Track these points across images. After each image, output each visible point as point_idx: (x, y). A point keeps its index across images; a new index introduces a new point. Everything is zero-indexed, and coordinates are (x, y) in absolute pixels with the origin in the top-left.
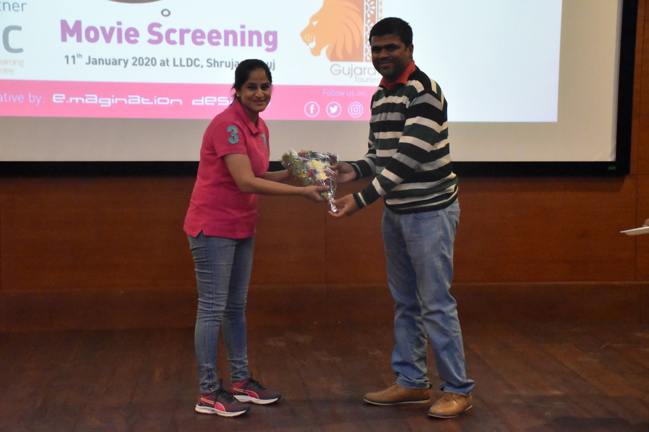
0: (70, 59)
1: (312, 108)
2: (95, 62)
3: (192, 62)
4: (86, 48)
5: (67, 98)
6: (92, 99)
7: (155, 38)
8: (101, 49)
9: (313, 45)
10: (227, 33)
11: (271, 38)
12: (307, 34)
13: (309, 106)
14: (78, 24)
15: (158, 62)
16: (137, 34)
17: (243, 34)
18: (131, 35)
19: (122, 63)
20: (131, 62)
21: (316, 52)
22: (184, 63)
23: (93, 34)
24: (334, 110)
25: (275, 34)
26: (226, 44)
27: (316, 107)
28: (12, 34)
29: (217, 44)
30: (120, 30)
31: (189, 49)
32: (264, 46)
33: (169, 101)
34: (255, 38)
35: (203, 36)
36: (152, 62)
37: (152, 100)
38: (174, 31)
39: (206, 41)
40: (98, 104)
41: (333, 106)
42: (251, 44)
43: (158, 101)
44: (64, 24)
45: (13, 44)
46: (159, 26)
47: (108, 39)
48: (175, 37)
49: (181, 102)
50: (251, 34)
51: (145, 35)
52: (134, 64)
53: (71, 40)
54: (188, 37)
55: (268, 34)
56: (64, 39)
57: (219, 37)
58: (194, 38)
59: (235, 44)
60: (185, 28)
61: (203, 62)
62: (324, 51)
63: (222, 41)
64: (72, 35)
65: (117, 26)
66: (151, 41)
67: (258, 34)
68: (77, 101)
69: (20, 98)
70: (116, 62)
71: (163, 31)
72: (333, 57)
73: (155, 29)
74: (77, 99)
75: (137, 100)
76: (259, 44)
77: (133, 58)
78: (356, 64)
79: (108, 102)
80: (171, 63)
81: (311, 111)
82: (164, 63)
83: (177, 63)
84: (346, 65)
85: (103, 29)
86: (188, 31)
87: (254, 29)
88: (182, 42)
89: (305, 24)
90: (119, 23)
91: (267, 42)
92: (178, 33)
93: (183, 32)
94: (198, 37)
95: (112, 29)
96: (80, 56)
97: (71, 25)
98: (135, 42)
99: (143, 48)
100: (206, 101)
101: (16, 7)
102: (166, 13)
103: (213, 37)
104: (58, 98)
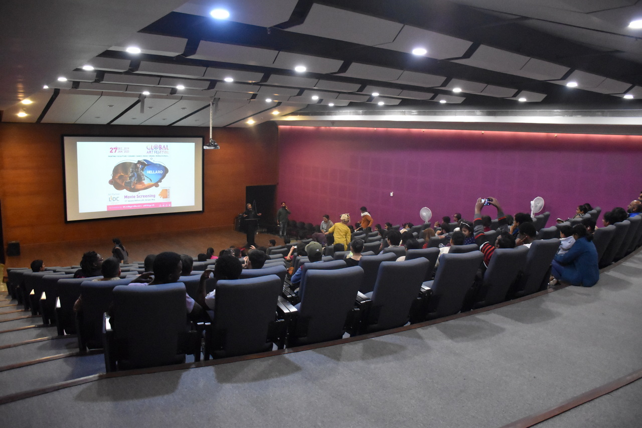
0: (126, 201)
2: (129, 201)
3: (143, 200)
4: (128, 199)
6: (129, 207)
8: (130, 199)
10: (148, 195)
12: (159, 195)
18: (134, 197)
23: (129, 197)
24: (164, 206)
31: (143, 198)
33: (140, 206)
36: (137, 200)
43: (138, 206)
50: (151, 195)
51: (136, 197)
52: (135, 201)
62: (162, 197)
65: (132, 196)
68: (127, 207)
69: (119, 207)
70: (132, 201)
71: (139, 196)
75: (135, 206)
78: (167, 199)
79: (131, 207)
81: (160, 206)
82: (139, 200)
83: (141, 200)
84: (165, 199)
88: (141, 197)
89: (159, 193)
94: (144, 196)
99: (136, 199)
100: (145, 206)
101: (118, 194)
102: (139, 193)
103: (146, 196)
104: (124, 207)
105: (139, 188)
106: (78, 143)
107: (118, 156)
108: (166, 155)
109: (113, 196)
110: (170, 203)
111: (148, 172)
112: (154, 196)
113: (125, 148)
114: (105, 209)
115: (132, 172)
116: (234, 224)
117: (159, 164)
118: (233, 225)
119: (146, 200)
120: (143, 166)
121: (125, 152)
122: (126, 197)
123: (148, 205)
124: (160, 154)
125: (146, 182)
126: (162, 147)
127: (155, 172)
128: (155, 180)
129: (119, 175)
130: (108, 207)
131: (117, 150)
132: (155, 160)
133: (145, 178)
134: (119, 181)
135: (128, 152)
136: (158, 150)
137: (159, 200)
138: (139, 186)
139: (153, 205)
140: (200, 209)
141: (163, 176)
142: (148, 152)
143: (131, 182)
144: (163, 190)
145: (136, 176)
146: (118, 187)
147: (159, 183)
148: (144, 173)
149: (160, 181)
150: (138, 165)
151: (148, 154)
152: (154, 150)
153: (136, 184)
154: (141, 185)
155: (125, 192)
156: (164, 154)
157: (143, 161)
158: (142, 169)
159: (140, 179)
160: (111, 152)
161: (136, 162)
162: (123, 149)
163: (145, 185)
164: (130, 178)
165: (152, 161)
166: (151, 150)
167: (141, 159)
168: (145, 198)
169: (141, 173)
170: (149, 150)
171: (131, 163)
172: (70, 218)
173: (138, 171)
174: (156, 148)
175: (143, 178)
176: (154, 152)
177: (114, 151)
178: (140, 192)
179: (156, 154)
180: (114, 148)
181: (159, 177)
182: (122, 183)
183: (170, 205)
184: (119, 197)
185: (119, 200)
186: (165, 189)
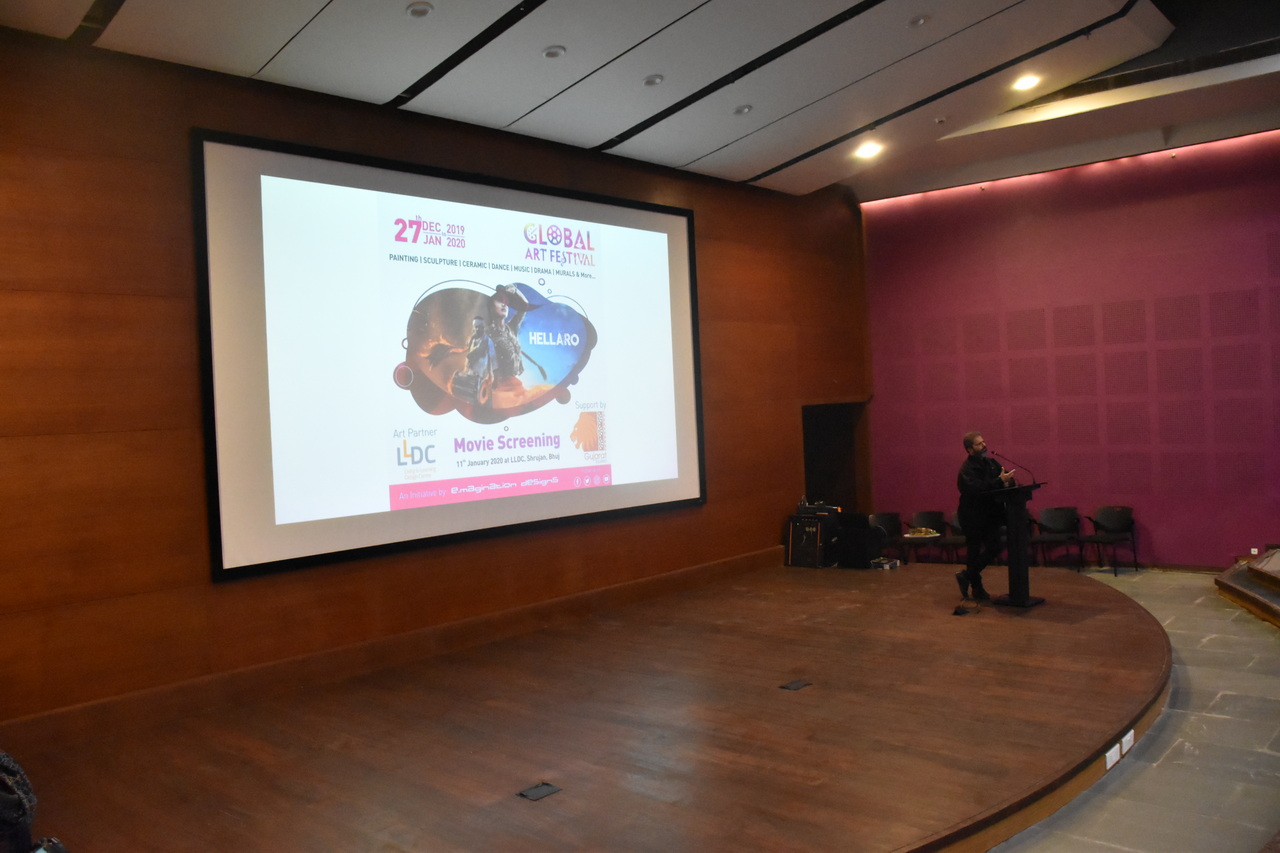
0: (460, 463)
1: (577, 481)
2: (474, 464)
3: (520, 459)
4: (468, 456)
5: (459, 490)
6: (472, 489)
7: (502, 445)
8: (475, 455)
9: (576, 442)
10: (536, 438)
12: (573, 437)
14: (463, 440)
15: (504, 460)
16: (492, 444)
17: (544, 439)
18: (489, 445)
19: (486, 463)
20: (490, 461)
21: (577, 447)
22: (516, 459)
23: (470, 446)
24: (587, 481)
25: (558, 437)
26: (536, 445)
27: (579, 480)
28: (430, 450)
30: (484, 442)
31: (518, 451)
33: (510, 485)
34: (549, 440)
35: (525, 441)
36: (501, 460)
37: (501, 485)
38: (511, 440)
40: (475, 492)
41: (586, 478)
42: (547, 444)
43: (504, 486)
44: (456, 440)
45: (430, 458)
46: (503, 437)
47: (478, 449)
48: (511, 443)
50: (548, 438)
51: (497, 444)
52: (492, 463)
53: (460, 450)
54: (518, 442)
55: (555, 437)
56: (456, 451)
58: (521, 443)
60: (517, 437)
61: (525, 458)
62: (581, 446)
64: (460, 447)
65: (483, 440)
66: (500, 448)
67: (550, 437)
69: (434, 493)
70: (483, 463)
71: (505, 440)
72: (585, 450)
73: (501, 439)
74: (464, 490)
75: (494, 486)
77: (491, 459)
78: (596, 452)
79: (480, 489)
80: (510, 460)
81: (577, 483)
82: (506, 460)
83: (513, 460)
84: (591, 453)
85: (476, 442)
86: (518, 439)
88: (515, 446)
89: (572, 430)
92: (513, 441)
93: (515, 440)
94: (523, 442)
95: (480, 442)
96: (465, 460)
97: (460, 441)
98: (492, 448)
99: (496, 453)
100: (528, 483)
101: (432, 433)
102: (506, 429)
103: (530, 442)
104: (454, 490)
105: (505, 405)
106: (263, 177)
107: (427, 260)
108: (586, 269)
109: (412, 442)
110: (606, 470)
111: (534, 340)
112: (556, 441)
113: (451, 228)
114: (382, 504)
115: (479, 334)
116: (785, 541)
117: (568, 308)
118: (782, 546)
119: (530, 458)
120: (515, 312)
121: (452, 243)
122: (459, 445)
123: (536, 482)
124: (567, 267)
125: (529, 379)
126: (574, 238)
127: (555, 340)
128: (557, 371)
129: (432, 345)
130: (395, 491)
131: (422, 236)
132: (556, 290)
133: (526, 363)
134: (432, 373)
135: (461, 244)
136: (561, 247)
137: (572, 457)
138: (504, 398)
139: (555, 480)
140: (694, 492)
141: (582, 354)
142: (528, 255)
143: (475, 378)
144: (582, 414)
145: (492, 352)
146: (431, 399)
147: (570, 388)
148: (518, 340)
149: (572, 378)
150: (499, 305)
151: (531, 263)
152: (549, 247)
153: (495, 386)
154: (511, 394)
155: (454, 423)
156: (581, 268)
157: (514, 289)
158: (513, 324)
159: (506, 369)
160: (399, 238)
161: (491, 293)
162: (444, 229)
163: (523, 393)
164: (474, 358)
165: (543, 291)
166: (538, 246)
167: (508, 279)
168: (527, 451)
169: (511, 339)
170: (532, 247)
171: (473, 295)
172: (234, 556)
173: (496, 334)
174: (554, 238)
175: (517, 365)
176: (547, 254)
177: (409, 233)
178: (511, 422)
179: (554, 266)
180: (412, 223)
181: (570, 361)
182: (446, 381)
183: (606, 479)
184: (433, 446)
185: (434, 461)
186: (591, 410)
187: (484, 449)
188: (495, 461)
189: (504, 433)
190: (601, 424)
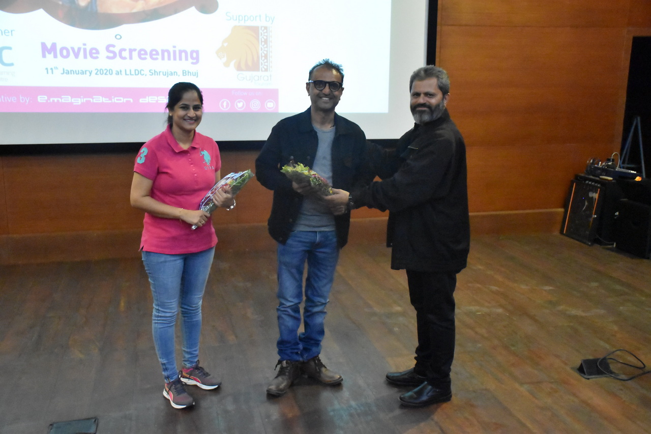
0: (50, 70)
1: (225, 104)
2: (68, 73)
3: (138, 72)
4: (60, 62)
5: (49, 99)
6: (66, 99)
7: (111, 55)
8: (71, 63)
9: (224, 59)
10: (163, 51)
11: (195, 55)
12: (220, 52)
13: (223, 102)
14: (54, 45)
15: (114, 72)
16: (98, 52)
17: (174, 52)
18: (93, 53)
19: (88, 73)
20: (94, 72)
21: (227, 64)
22: (133, 72)
23: (65, 53)
24: (240, 105)
25: (197, 52)
26: (163, 59)
27: (227, 103)
28: (5, 52)
29: (156, 59)
30: (85, 50)
31: (136, 63)
32: (190, 60)
33: (123, 100)
34: (183, 54)
35: (146, 53)
36: (110, 72)
37: (110, 99)
38: (125, 50)
39: (148, 57)
40: (71, 103)
41: (239, 102)
42: (180, 59)
43: (115, 100)
44: (44, 45)
45: (5, 60)
46: (113, 46)
47: (77, 55)
48: (126, 54)
49: (131, 100)
50: (181, 52)
51: (103, 53)
52: (96, 74)
53: (50, 57)
54: (135, 54)
55: (192, 52)
56: (44, 56)
57: (157, 54)
58: (140, 55)
59: (169, 59)
60: (132, 48)
61: (146, 72)
62: (232, 64)
63: (160, 57)
64: (50, 53)
65: (83, 47)
66: (108, 57)
67: (185, 52)
68: (56, 101)
69: (13, 99)
70: (83, 73)
71: (117, 50)
72: (239, 68)
73: (111, 49)
74: (56, 100)
75: (99, 99)
76: (187, 59)
77: (96, 70)
78: (255, 73)
79: (78, 101)
80: (123, 72)
81: (224, 106)
82: (118, 73)
83: (128, 72)
84: (247, 74)
85: (73, 49)
86: (135, 50)
87: (182, 49)
88: (131, 58)
89: (218, 45)
90: (85, 45)
91: (192, 58)
92: (127, 52)
93: (131, 51)
94: (142, 54)
95: (79, 49)
96: (56, 68)
97: (49, 46)
98: (97, 58)
99: (102, 62)
100: (150, 100)
101: (7, 33)
102: (118, 37)
103: (153, 54)
104: (41, 99)
105: (115, 10)
110: (271, 94)
116: (565, 206)
118: (561, 210)
119: (154, 73)
122: (48, 50)
137: (217, 76)
183: (270, 105)
184: (10, 48)
185: (12, 65)
186: (249, 23)
187: (85, 57)
188: (100, 72)
189: (113, 41)
190: (266, 42)
